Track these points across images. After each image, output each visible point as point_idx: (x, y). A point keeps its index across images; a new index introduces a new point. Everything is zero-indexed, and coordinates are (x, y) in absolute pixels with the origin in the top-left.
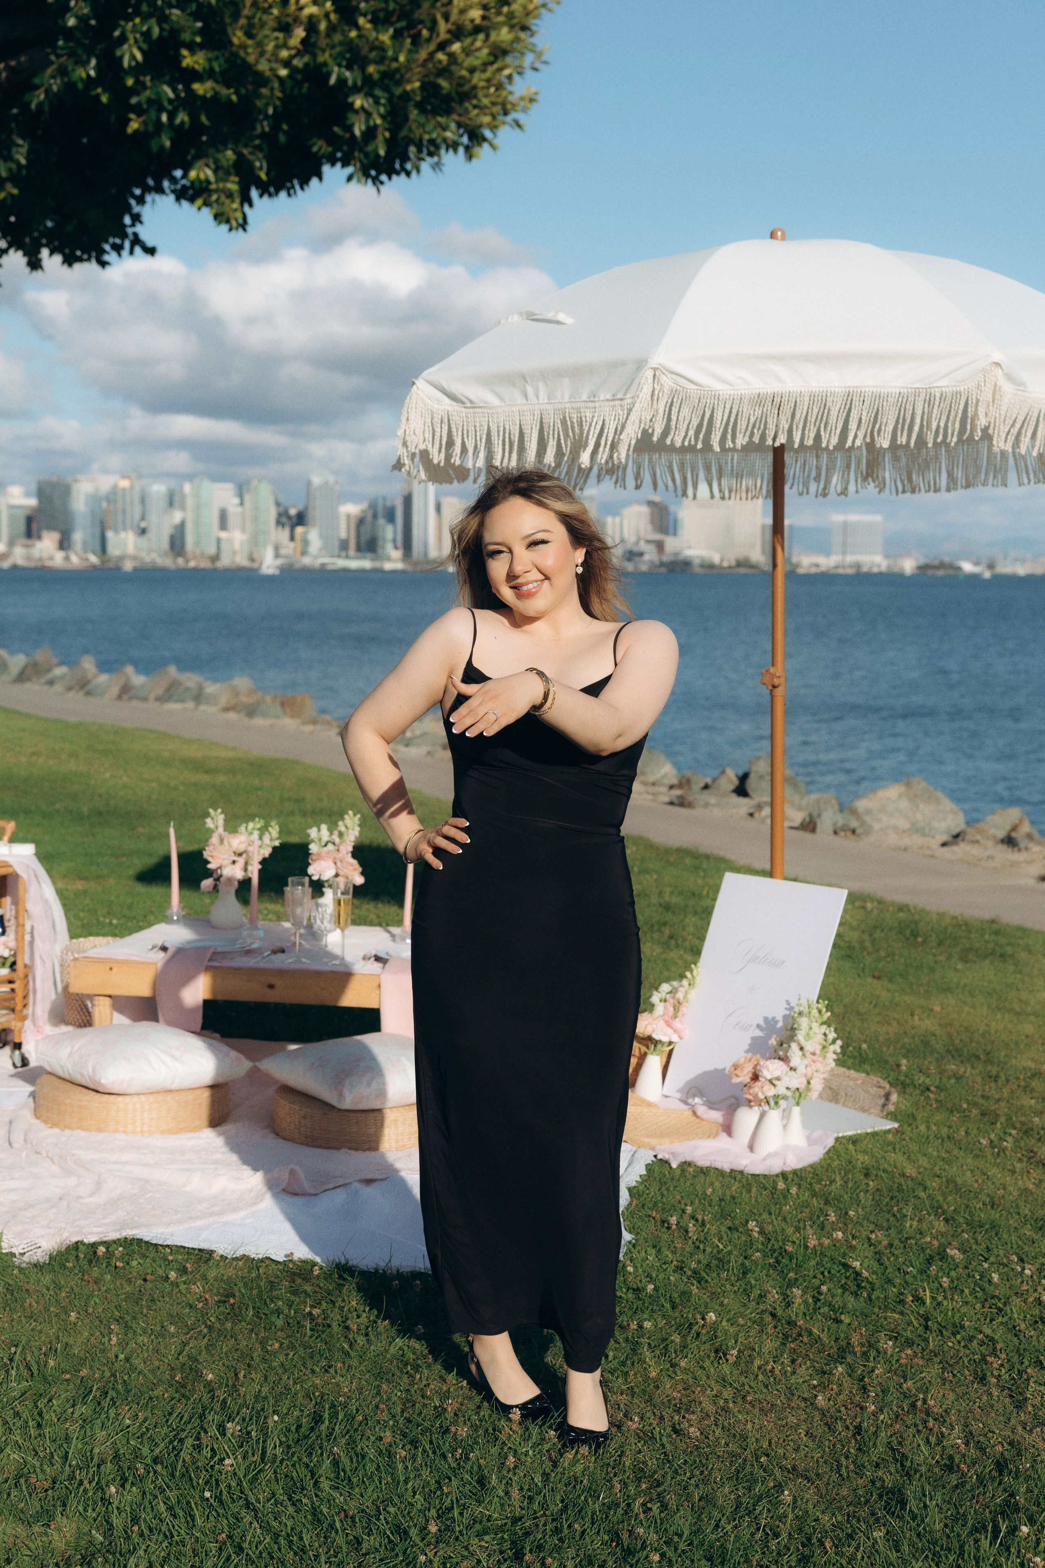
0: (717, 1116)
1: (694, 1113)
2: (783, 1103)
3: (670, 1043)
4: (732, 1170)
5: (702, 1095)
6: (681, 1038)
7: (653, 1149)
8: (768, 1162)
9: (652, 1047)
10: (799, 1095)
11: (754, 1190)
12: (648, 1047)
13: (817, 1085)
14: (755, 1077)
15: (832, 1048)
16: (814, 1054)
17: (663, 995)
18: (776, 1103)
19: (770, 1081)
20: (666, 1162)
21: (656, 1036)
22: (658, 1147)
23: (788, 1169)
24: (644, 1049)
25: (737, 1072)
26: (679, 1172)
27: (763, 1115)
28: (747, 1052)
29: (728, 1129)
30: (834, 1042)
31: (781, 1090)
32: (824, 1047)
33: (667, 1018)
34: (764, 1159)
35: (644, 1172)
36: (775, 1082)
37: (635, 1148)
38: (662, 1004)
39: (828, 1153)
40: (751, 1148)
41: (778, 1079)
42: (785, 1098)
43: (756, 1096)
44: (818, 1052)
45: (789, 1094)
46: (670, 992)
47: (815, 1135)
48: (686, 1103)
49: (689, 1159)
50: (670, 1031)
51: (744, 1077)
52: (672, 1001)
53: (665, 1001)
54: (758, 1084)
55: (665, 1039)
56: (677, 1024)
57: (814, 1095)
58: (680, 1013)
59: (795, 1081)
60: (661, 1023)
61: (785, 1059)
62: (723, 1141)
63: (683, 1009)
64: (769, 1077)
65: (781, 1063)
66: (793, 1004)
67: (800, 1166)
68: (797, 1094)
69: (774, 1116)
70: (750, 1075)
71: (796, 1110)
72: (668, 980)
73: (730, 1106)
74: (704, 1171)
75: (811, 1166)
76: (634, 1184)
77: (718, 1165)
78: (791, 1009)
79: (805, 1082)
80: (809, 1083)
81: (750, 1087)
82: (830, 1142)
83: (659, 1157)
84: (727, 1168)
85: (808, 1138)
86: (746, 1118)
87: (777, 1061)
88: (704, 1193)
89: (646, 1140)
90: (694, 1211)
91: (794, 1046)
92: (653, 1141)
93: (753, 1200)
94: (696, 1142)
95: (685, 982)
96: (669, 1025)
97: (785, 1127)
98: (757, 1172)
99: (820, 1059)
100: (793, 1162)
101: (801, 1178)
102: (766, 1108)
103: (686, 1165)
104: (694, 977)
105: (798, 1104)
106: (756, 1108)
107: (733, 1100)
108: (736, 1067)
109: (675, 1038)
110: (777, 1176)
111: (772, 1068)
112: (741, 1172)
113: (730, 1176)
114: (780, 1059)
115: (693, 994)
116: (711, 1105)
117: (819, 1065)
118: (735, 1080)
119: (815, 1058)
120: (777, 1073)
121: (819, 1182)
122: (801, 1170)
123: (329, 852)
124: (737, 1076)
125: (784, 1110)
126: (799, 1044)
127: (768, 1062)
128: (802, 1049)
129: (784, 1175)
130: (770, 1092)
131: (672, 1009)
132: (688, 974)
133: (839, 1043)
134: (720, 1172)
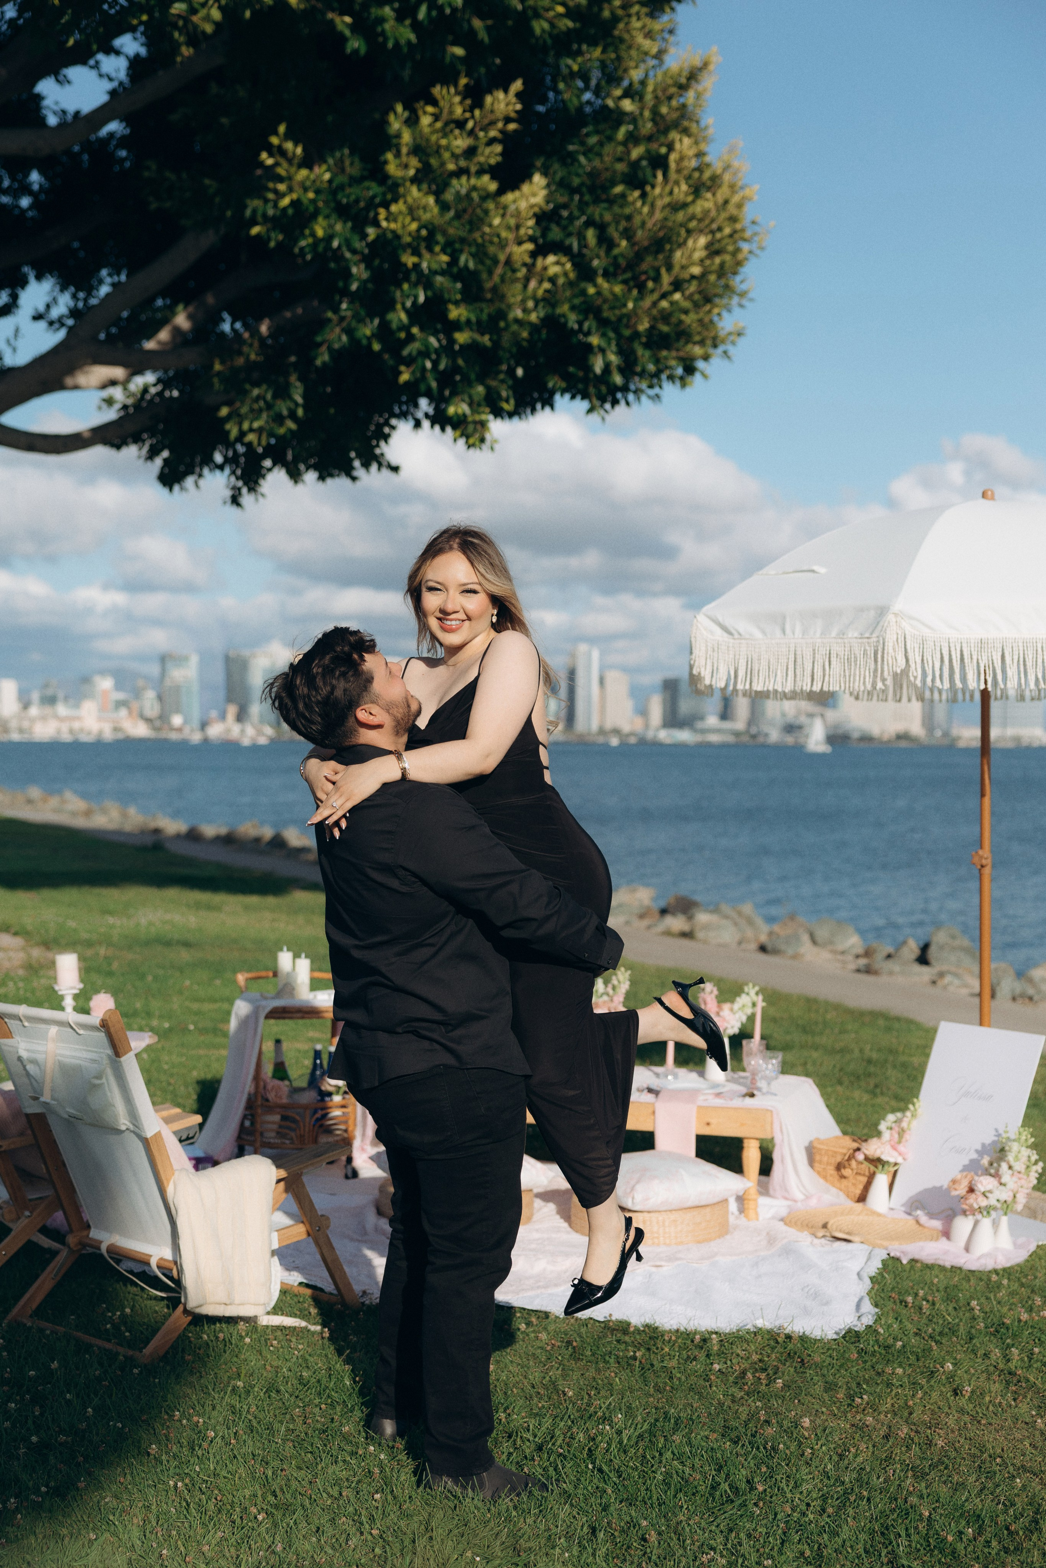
0: (937, 1224)
1: (918, 1222)
2: (993, 1214)
3: (896, 1164)
4: (952, 1267)
5: (923, 1207)
6: (904, 1159)
7: (886, 1249)
8: (983, 1261)
9: (880, 1167)
10: (1006, 1207)
11: (972, 1282)
12: (876, 1167)
13: (1022, 1199)
14: (971, 1190)
15: (1034, 1168)
16: (1019, 1172)
17: (889, 1124)
18: (988, 1213)
19: (984, 1194)
20: (898, 1259)
21: (884, 1158)
22: (890, 1247)
23: (999, 1266)
24: (872, 1168)
25: (956, 1186)
26: (909, 1266)
27: (976, 1223)
28: (961, 1171)
29: (947, 1234)
30: (1036, 1163)
31: (992, 1201)
32: (1028, 1167)
33: (892, 1143)
34: (979, 1258)
35: (880, 1266)
36: (988, 1194)
37: (871, 1248)
38: (889, 1131)
39: (1030, 1256)
40: (967, 1249)
41: (990, 1192)
42: (995, 1209)
43: (971, 1206)
44: (1023, 1171)
45: (999, 1205)
46: (895, 1122)
47: (1021, 1240)
48: (909, 1214)
49: (917, 1257)
50: (895, 1154)
51: (962, 1190)
52: (897, 1129)
53: (891, 1129)
54: (973, 1196)
55: (892, 1160)
56: (901, 1148)
57: (1019, 1207)
58: (904, 1140)
59: (1004, 1195)
60: (888, 1148)
61: (997, 1175)
62: (943, 1243)
63: (907, 1136)
64: (982, 1190)
65: (992, 1179)
66: (1001, 1132)
67: (1008, 1265)
68: (1005, 1206)
69: (986, 1223)
70: (967, 1189)
71: (1004, 1220)
72: (893, 1111)
73: (949, 1216)
74: (929, 1267)
75: (1018, 1265)
76: (874, 1274)
77: (941, 1263)
78: (999, 1135)
79: (1011, 1194)
80: (1015, 1197)
81: (966, 1199)
82: (1032, 1248)
83: (892, 1255)
84: (948, 1265)
85: (1015, 1244)
86: (963, 1226)
87: (988, 1177)
88: (932, 1282)
89: (879, 1242)
90: (925, 1295)
91: (1004, 1166)
92: (885, 1243)
93: (972, 1289)
94: (921, 1244)
95: (908, 1114)
96: (895, 1149)
97: (995, 1233)
98: (973, 1268)
99: (1025, 1177)
100: (1002, 1262)
101: (1010, 1274)
102: (979, 1216)
103: (913, 1261)
104: (916, 1110)
105: (1006, 1214)
106: (971, 1217)
107: (950, 1212)
108: (954, 1182)
109: (900, 1160)
110: (990, 1272)
111: (985, 1183)
112: (960, 1269)
113: (951, 1271)
114: (991, 1175)
115: (915, 1123)
116: (931, 1216)
117: (1023, 1182)
118: (954, 1193)
119: (1021, 1176)
120: (989, 1187)
121: (1026, 1276)
122: (1009, 1268)
123: (605, 1002)
124: (956, 1189)
125: (994, 1220)
126: (1008, 1163)
127: (982, 1178)
128: (1010, 1167)
129: (996, 1272)
130: (984, 1203)
131: (896, 1136)
132: (911, 1106)
133: (1041, 1164)
134: (942, 1268)
